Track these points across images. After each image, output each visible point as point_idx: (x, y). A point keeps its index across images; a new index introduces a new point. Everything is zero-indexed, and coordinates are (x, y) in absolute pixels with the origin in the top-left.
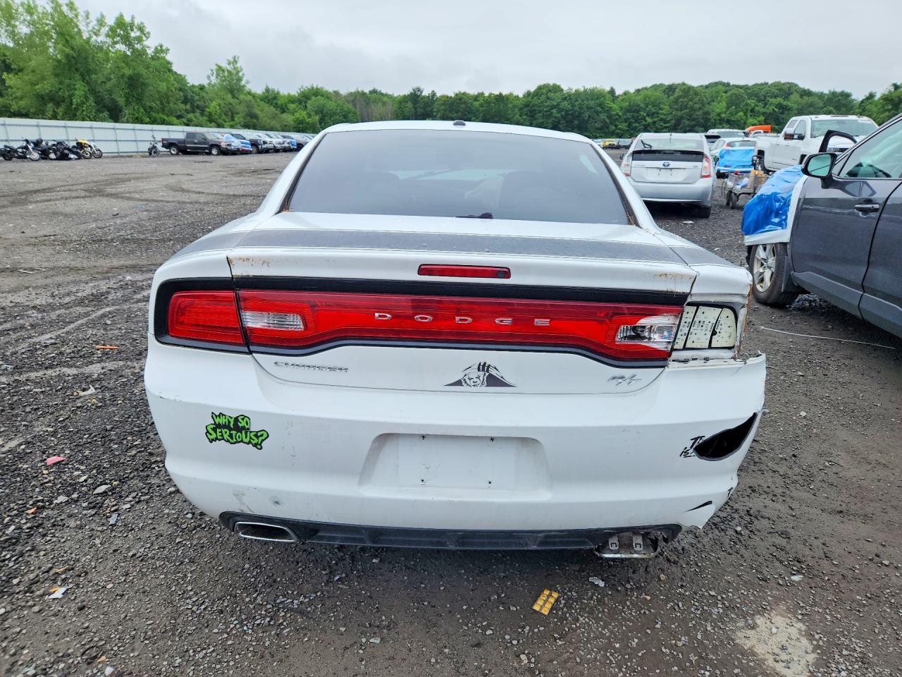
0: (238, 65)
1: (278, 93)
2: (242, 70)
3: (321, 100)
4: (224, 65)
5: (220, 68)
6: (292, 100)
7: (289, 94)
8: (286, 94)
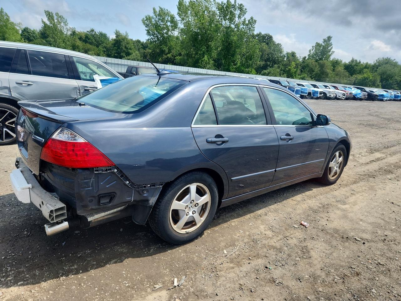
0: (331, 42)
1: (360, 62)
2: (332, 45)
3: (388, 67)
4: (321, 42)
5: (318, 45)
6: (367, 66)
7: (367, 63)
8: (365, 62)
